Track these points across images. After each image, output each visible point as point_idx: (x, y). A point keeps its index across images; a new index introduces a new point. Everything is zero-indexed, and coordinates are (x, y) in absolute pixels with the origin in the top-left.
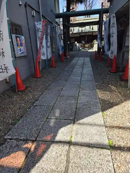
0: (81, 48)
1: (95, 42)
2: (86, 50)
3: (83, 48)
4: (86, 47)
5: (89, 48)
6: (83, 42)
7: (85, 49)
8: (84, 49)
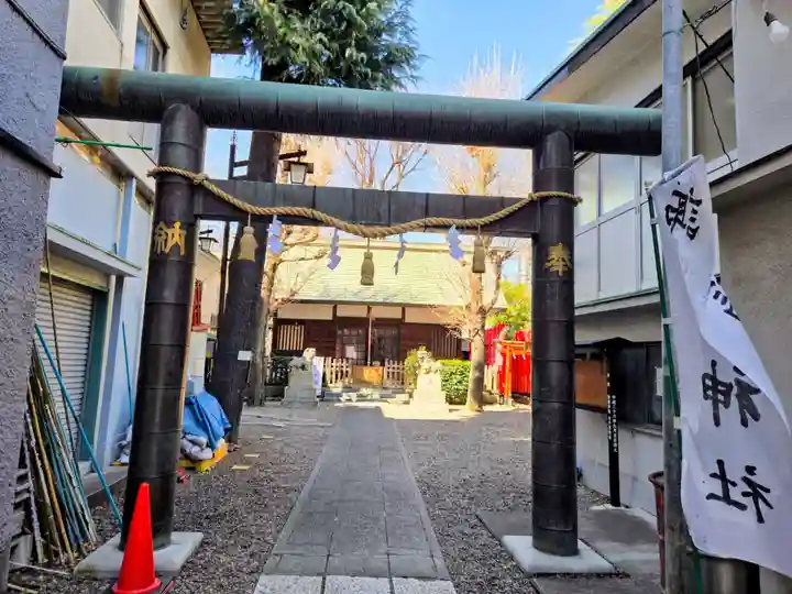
0: (340, 384)
1: (425, 365)
2: (362, 398)
3: (348, 389)
4: (368, 384)
5: (384, 392)
6: (351, 352)
7: (364, 391)
8: (353, 396)
